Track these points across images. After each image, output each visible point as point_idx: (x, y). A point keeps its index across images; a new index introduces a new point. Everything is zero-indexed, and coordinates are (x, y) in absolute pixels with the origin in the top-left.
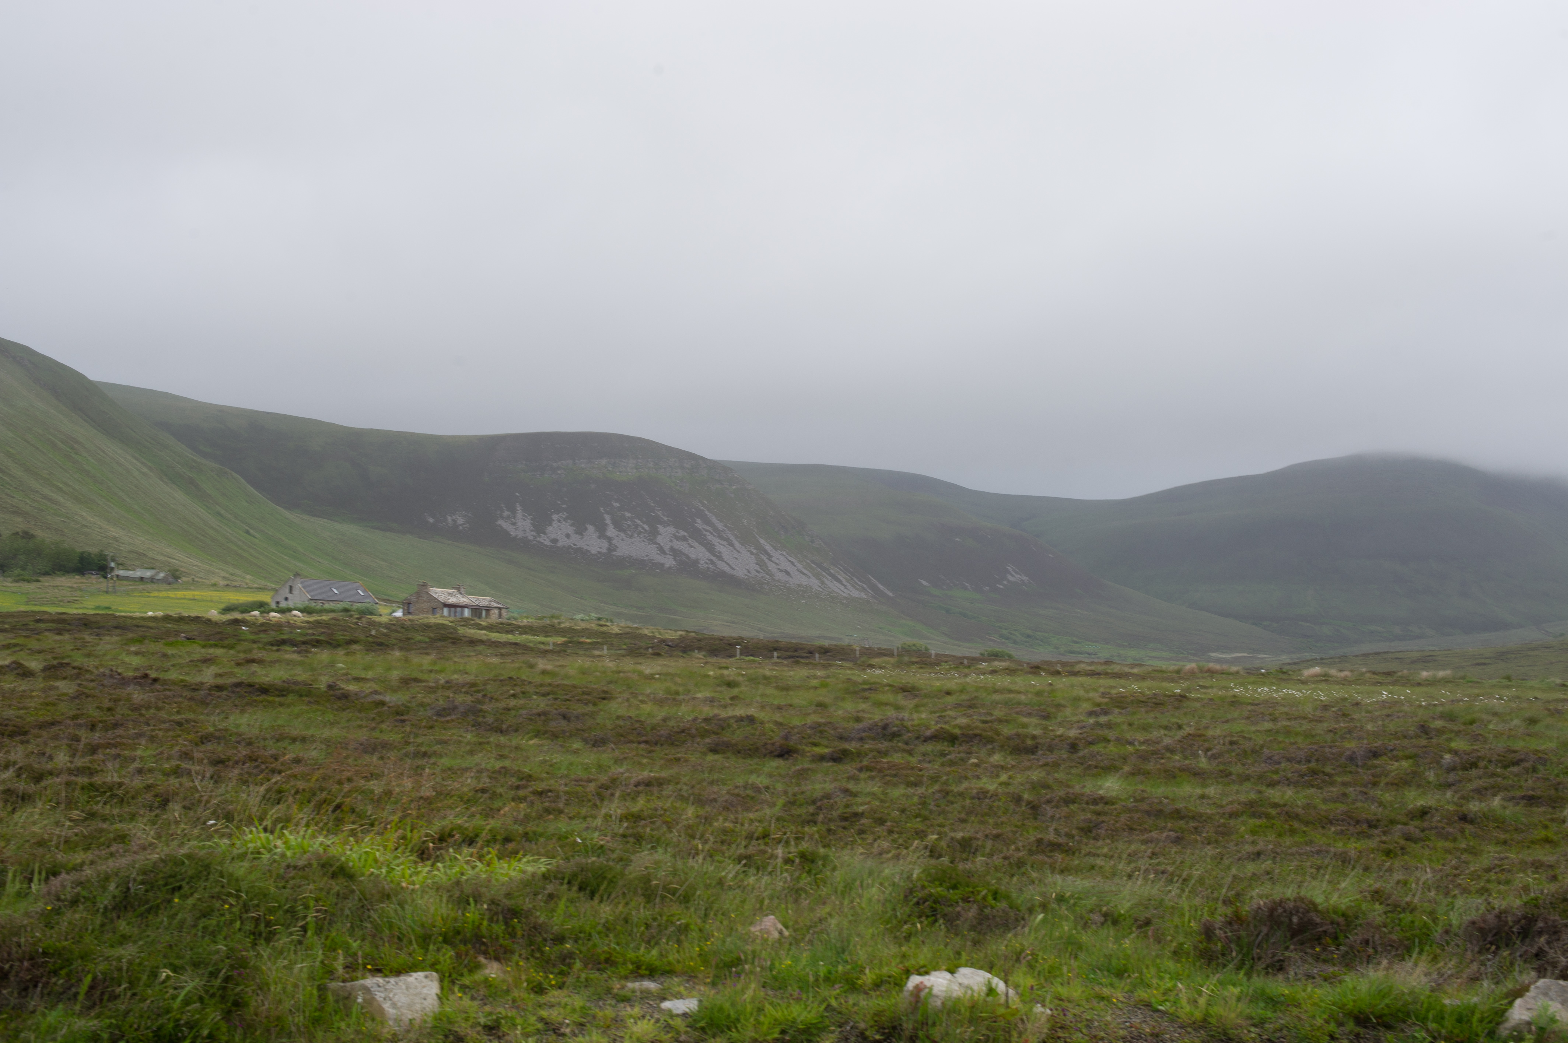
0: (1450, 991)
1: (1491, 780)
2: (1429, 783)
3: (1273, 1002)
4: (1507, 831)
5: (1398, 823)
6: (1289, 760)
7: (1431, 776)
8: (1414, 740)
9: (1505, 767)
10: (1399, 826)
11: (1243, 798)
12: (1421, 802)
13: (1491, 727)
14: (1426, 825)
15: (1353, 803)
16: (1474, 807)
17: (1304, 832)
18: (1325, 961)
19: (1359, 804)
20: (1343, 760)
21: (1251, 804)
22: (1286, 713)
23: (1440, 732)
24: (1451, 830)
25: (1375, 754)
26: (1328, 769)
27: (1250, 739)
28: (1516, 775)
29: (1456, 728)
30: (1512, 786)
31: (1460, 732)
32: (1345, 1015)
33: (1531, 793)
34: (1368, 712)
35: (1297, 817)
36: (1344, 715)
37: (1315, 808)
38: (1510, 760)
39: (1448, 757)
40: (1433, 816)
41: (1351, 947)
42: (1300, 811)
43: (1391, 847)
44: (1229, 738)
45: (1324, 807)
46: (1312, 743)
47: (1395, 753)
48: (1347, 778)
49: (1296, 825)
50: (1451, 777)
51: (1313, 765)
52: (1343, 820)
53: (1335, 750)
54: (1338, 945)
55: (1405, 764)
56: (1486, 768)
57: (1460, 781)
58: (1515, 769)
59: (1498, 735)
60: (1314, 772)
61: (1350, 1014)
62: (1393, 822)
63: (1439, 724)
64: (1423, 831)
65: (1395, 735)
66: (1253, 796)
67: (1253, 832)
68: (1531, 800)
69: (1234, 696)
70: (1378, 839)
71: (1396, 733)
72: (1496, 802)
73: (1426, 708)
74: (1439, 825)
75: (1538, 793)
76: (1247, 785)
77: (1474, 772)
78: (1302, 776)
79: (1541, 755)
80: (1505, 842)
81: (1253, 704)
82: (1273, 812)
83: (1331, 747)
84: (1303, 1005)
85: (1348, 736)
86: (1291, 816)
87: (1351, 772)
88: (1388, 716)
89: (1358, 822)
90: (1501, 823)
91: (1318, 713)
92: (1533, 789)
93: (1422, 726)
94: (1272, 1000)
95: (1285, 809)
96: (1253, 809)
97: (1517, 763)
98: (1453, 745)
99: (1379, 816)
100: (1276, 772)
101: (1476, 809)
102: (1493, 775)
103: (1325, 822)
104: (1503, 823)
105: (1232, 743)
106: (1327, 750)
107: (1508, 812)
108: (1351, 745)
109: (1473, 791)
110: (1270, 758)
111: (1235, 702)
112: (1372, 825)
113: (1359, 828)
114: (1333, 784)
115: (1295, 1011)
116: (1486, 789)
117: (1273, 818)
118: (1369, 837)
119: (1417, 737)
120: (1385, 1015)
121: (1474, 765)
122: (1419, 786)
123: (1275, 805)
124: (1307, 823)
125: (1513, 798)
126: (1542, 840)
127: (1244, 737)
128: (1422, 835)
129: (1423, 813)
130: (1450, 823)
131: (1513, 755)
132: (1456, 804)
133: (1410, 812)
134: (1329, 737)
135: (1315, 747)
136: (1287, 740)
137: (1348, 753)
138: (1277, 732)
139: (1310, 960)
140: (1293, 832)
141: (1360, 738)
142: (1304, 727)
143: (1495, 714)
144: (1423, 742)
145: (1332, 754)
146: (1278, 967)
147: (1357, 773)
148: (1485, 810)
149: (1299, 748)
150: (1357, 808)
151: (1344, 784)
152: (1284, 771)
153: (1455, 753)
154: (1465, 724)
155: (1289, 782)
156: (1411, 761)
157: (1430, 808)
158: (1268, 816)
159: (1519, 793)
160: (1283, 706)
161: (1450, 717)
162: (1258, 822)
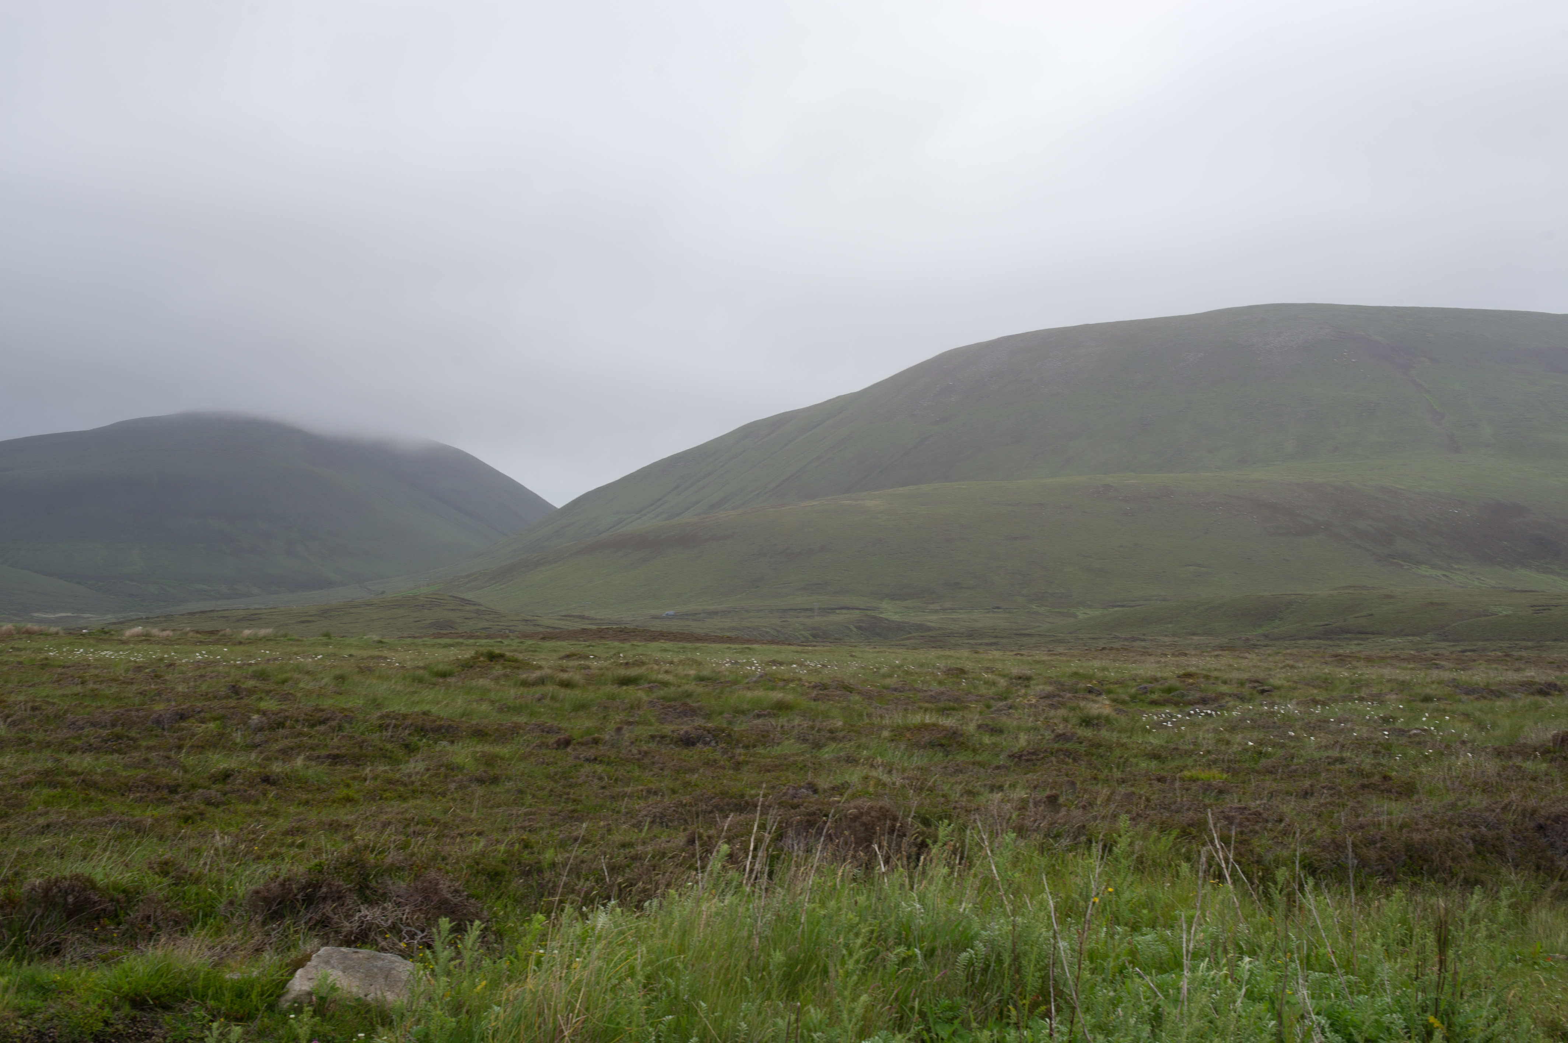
0: (233, 964)
1: (297, 740)
2: (236, 744)
3: (44, 990)
4: (310, 791)
5: (200, 787)
6: (94, 725)
7: (238, 737)
8: (224, 701)
9: (312, 726)
10: (201, 791)
11: (39, 767)
12: (223, 765)
13: (301, 685)
14: (227, 788)
15: (155, 768)
16: (277, 768)
17: (101, 801)
18: (104, 941)
19: (161, 769)
20: (149, 724)
21: (47, 773)
22: (97, 676)
23: (251, 692)
24: (253, 792)
25: (183, 717)
26: (133, 734)
27: (54, 704)
28: (323, 734)
29: (267, 688)
30: (317, 746)
31: (271, 691)
32: (120, 999)
33: (336, 752)
34: (182, 673)
35: (94, 785)
36: (156, 676)
37: (115, 774)
38: (317, 719)
39: (255, 717)
40: (235, 779)
41: (132, 924)
42: (98, 778)
43: (189, 813)
44: (30, 705)
45: (124, 774)
46: (118, 707)
47: (202, 714)
48: (152, 743)
49: (92, 793)
50: (258, 738)
51: (118, 729)
52: (143, 787)
53: (141, 714)
54: (119, 924)
55: (212, 725)
56: (292, 727)
57: (266, 742)
58: (322, 728)
59: (308, 694)
60: (118, 737)
61: (125, 997)
62: (194, 786)
63: (251, 683)
64: (225, 794)
65: (206, 696)
66: (50, 764)
67: (46, 803)
68: (336, 759)
69: (47, 659)
70: (179, 805)
71: (207, 694)
72: (299, 762)
73: (239, 667)
74: (242, 787)
75: (343, 751)
76: (47, 752)
77: (281, 731)
78: (106, 741)
79: (346, 713)
80: (307, 803)
81: (64, 667)
82: (70, 780)
83: (137, 710)
84: (76, 991)
85: (158, 698)
86: (88, 784)
87: (156, 736)
88: (201, 676)
89: (158, 788)
90: (303, 784)
91: (130, 675)
92: (338, 748)
93: (233, 686)
94: (42, 987)
95: (82, 777)
96: (48, 778)
97: (323, 722)
98: (263, 705)
99: (180, 781)
100: (79, 738)
101: (278, 770)
102: (300, 734)
103: (125, 788)
104: (306, 783)
105: (34, 709)
106: (133, 713)
107: (310, 772)
108: (159, 707)
109: (280, 751)
110: (74, 723)
111: (45, 665)
112: (173, 790)
113: (159, 795)
114: (137, 748)
115: (67, 998)
116: (292, 749)
117: (69, 788)
118: (170, 802)
119: (227, 697)
120: (163, 996)
121: (281, 725)
122: (224, 747)
123: (73, 773)
124: (105, 791)
125: (319, 757)
126: (344, 798)
127: (48, 703)
128: (224, 799)
129: (226, 776)
130: (252, 785)
131: (320, 714)
132: (260, 766)
133: (213, 775)
134: (137, 701)
135: (122, 711)
136: (94, 704)
137: (155, 716)
138: (84, 696)
139: (88, 941)
140: (88, 801)
141: (169, 700)
142: (113, 690)
143: (308, 673)
144: (233, 703)
145: (138, 717)
146: (55, 950)
147: (163, 736)
148: (288, 770)
149: (104, 712)
150: (158, 774)
151: (149, 749)
152: (87, 736)
153: (264, 713)
154: (277, 683)
155: (89, 748)
156: (218, 722)
157: (233, 770)
158: (64, 786)
159: (324, 752)
160: (96, 668)
161: (262, 675)
162: (53, 792)
